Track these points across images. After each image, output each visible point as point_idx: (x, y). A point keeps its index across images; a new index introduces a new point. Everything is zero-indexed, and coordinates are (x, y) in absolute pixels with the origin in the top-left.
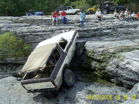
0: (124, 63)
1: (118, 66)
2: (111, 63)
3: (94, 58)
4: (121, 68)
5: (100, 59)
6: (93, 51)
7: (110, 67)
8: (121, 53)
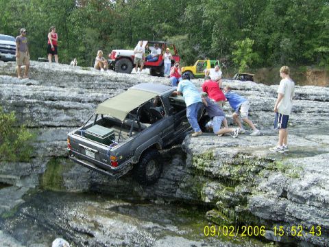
0: (304, 183)
1: (284, 194)
2: (263, 184)
3: (211, 173)
4: (294, 199)
5: (230, 176)
6: (211, 154)
7: (262, 196)
8: (291, 160)
